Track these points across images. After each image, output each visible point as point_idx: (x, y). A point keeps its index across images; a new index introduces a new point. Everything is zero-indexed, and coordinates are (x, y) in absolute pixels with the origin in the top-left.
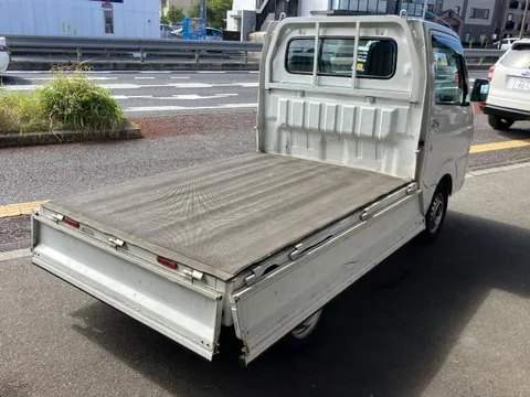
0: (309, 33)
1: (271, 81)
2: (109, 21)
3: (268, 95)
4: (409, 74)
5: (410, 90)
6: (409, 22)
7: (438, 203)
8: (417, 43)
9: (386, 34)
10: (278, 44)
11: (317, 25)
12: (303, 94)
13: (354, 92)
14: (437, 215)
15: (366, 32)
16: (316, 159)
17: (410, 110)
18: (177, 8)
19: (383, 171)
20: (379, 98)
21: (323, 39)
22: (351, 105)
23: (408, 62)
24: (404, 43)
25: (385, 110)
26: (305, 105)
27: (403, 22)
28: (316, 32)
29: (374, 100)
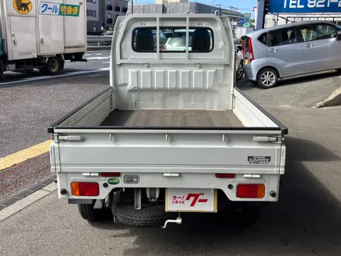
1: (121, 58)
6: (221, 18)
8: (226, 30)
9: (204, 25)
10: (125, 33)
11: (158, 20)
12: (149, 66)
13: (189, 62)
15: (191, 24)
16: (160, 109)
17: (224, 70)
19: (208, 109)
20: (204, 64)
22: (187, 70)
23: (221, 41)
25: (210, 71)
26: (152, 73)
27: (218, 18)
28: (157, 24)
29: (201, 66)
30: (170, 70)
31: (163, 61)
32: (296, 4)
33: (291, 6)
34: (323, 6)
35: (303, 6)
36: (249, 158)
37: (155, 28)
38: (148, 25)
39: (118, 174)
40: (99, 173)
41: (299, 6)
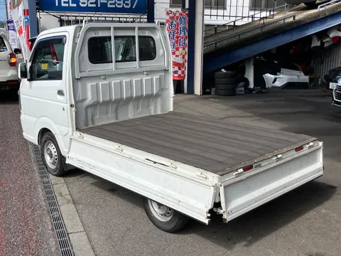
1: (81, 71)
4: (162, 55)
9: (147, 34)
11: (112, 29)
12: (105, 77)
13: (140, 70)
16: (113, 121)
17: (165, 75)
19: (153, 113)
22: (139, 79)
25: (155, 77)
26: (110, 84)
28: (112, 34)
30: (125, 80)
31: (118, 72)
32: (68, 3)
33: (63, 5)
34: (94, 5)
35: (75, 5)
37: (110, 38)
38: (101, 34)
41: (71, 5)
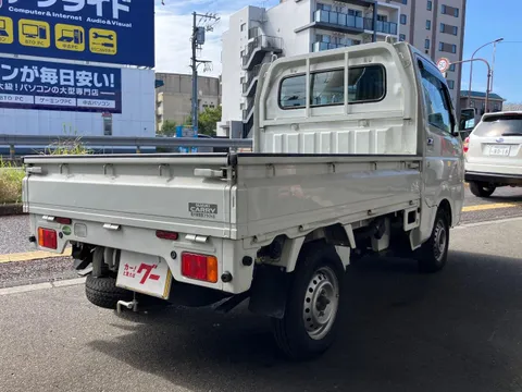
0: (300, 70)
1: (266, 119)
2: (108, 129)
3: (262, 134)
4: (399, 94)
5: (402, 108)
6: (395, 46)
7: (440, 230)
8: (405, 64)
9: (374, 60)
10: (271, 85)
11: (308, 62)
12: (297, 126)
13: (347, 118)
14: (441, 242)
15: (354, 62)
17: (403, 129)
18: (171, 122)
20: (373, 120)
21: (313, 74)
22: (345, 130)
23: (397, 82)
24: (392, 66)
25: (379, 130)
26: (299, 137)
27: (390, 47)
28: (307, 69)
29: (367, 122)
31: (314, 119)
36: (191, 205)
39: (68, 221)
40: (56, 218)
